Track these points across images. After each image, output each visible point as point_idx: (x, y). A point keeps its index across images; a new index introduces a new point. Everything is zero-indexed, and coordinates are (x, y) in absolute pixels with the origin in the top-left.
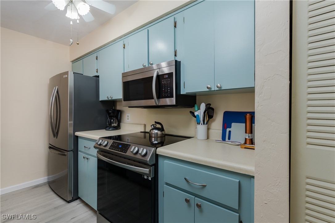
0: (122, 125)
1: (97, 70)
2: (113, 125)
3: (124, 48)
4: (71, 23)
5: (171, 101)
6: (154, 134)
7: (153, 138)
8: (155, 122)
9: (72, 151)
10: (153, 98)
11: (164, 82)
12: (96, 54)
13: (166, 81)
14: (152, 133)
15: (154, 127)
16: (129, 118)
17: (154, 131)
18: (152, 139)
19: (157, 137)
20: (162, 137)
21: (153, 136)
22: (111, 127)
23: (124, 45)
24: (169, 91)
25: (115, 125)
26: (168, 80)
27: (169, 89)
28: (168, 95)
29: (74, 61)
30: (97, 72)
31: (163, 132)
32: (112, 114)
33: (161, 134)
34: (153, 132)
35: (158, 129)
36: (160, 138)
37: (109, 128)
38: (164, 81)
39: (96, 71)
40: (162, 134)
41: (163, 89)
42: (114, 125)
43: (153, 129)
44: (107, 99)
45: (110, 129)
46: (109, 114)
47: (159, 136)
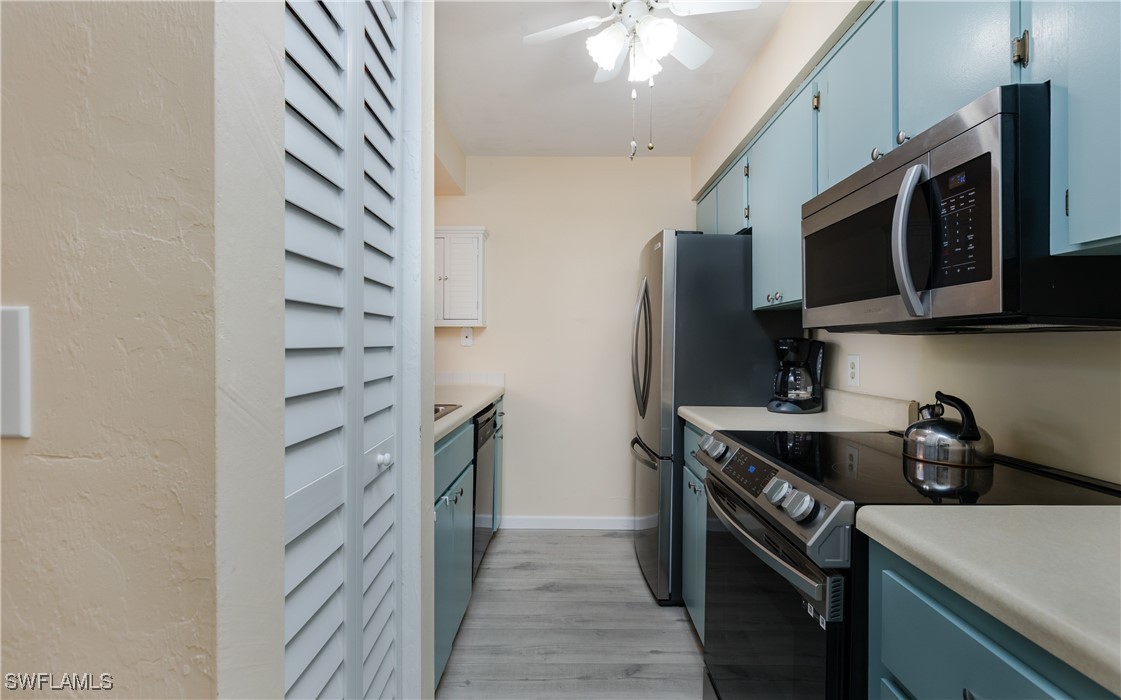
0: (832, 397)
1: (748, 209)
2: (792, 395)
3: (817, 108)
4: (634, 95)
5: (984, 296)
6: (927, 446)
7: (921, 466)
8: (939, 395)
9: (669, 458)
10: (892, 289)
11: (948, 210)
12: (745, 158)
13: (957, 204)
14: (915, 443)
15: (932, 414)
16: (857, 370)
17: (925, 436)
18: (915, 469)
19: (939, 461)
20: (971, 468)
21: (921, 457)
22: (787, 401)
23: (818, 97)
24: (971, 247)
25: (804, 394)
26: (966, 195)
27: (970, 237)
28: (963, 269)
29: (701, 197)
30: (747, 217)
31: (979, 446)
32: (791, 356)
33: (964, 452)
34: (921, 439)
35: (949, 427)
36: (957, 470)
37: (777, 402)
38: (947, 207)
39: (743, 214)
40: (972, 452)
41: (946, 244)
42: (798, 395)
43: (922, 426)
44: (769, 304)
45: (783, 409)
46: (781, 354)
47: (953, 458)
